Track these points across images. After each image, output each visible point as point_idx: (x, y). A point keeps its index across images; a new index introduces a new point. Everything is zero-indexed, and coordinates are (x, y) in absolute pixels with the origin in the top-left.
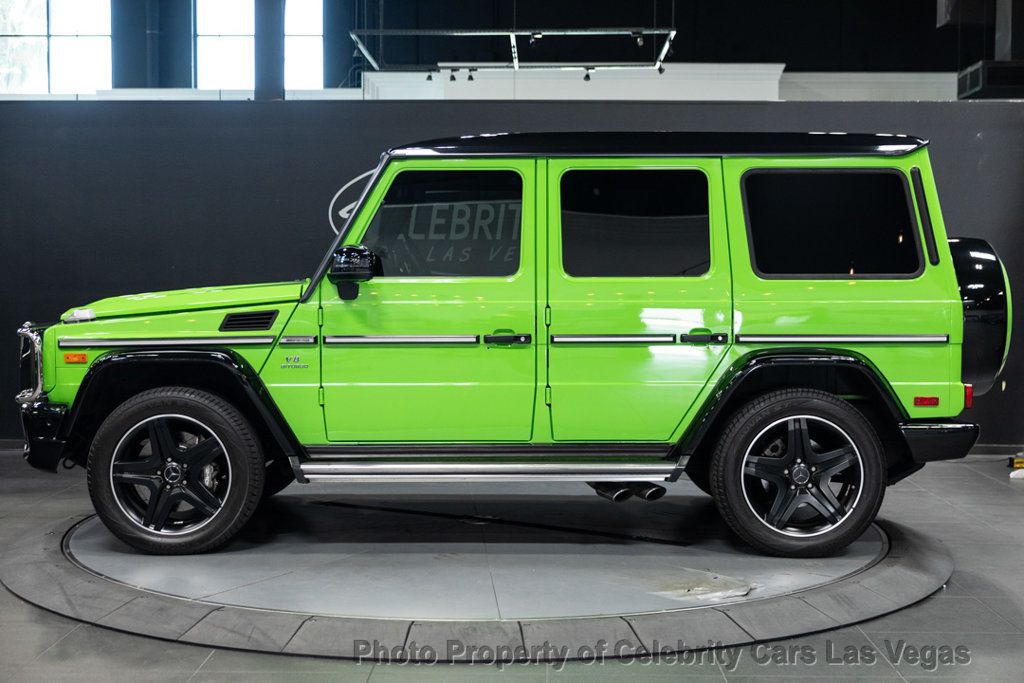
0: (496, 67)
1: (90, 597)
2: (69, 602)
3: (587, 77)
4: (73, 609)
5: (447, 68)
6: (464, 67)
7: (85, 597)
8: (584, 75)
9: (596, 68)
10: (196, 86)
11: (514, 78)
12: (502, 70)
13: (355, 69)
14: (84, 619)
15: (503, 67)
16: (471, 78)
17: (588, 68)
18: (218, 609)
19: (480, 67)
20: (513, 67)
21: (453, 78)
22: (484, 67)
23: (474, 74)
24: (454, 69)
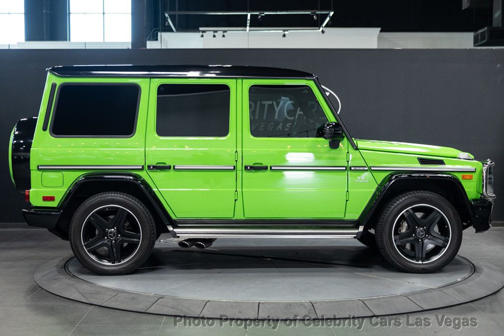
0: (237, 30)
1: (94, 294)
2: (84, 296)
3: (284, 36)
4: (87, 299)
5: (212, 31)
6: (220, 31)
7: (91, 294)
8: (283, 34)
9: (289, 31)
10: (69, 40)
11: (248, 36)
12: (240, 32)
13: (154, 31)
14: (95, 304)
15: (241, 30)
16: (224, 36)
17: (284, 31)
18: (162, 298)
19: (229, 30)
20: (246, 30)
21: (214, 36)
22: (231, 30)
23: (225, 34)
24: (215, 32)
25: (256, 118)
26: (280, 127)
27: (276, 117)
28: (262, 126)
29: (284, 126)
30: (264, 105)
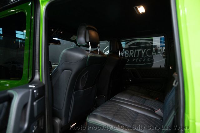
25: (135, 57)
26: (145, 60)
27: (143, 56)
28: (137, 60)
29: (146, 59)
30: (138, 51)
